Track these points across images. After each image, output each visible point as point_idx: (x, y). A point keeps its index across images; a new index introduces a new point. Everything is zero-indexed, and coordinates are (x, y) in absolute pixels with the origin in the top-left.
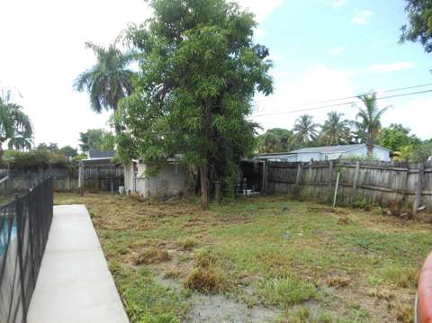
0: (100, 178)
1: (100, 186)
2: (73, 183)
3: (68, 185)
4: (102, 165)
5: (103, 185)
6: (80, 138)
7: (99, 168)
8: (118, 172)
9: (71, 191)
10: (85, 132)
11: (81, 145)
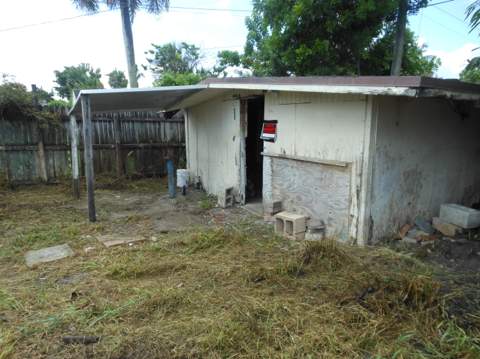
0: (125, 147)
1: (124, 167)
2: (56, 160)
3: (41, 166)
4: (128, 113)
5: (131, 164)
6: (56, 79)
7: (121, 120)
8: (167, 131)
9: (51, 182)
10: (62, 70)
11: (57, 89)
